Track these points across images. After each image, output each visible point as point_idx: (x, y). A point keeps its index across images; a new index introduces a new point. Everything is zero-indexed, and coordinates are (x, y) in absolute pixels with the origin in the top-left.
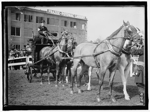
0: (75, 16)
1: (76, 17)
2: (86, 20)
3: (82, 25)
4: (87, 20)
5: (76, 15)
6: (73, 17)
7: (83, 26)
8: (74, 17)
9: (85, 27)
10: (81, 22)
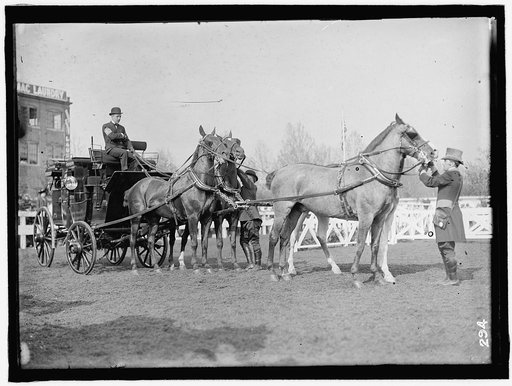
0: (35, 89)
1: (35, 94)
2: (66, 100)
3: (56, 118)
4: (69, 103)
5: (37, 87)
6: (28, 92)
7: (58, 118)
8: (32, 92)
9: (63, 122)
10: (52, 107)
